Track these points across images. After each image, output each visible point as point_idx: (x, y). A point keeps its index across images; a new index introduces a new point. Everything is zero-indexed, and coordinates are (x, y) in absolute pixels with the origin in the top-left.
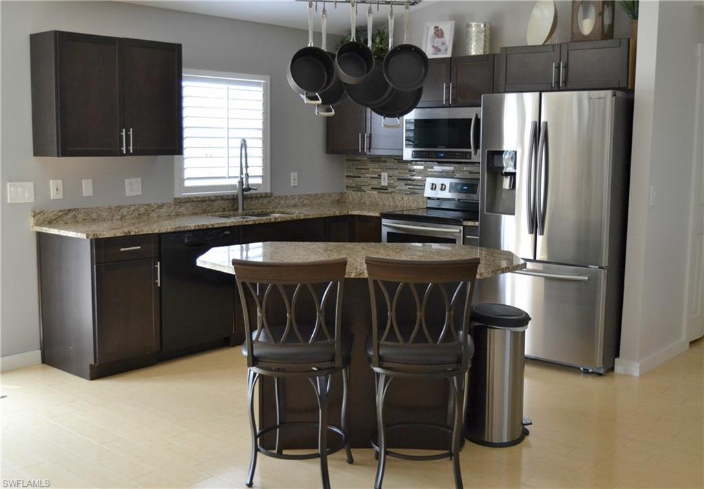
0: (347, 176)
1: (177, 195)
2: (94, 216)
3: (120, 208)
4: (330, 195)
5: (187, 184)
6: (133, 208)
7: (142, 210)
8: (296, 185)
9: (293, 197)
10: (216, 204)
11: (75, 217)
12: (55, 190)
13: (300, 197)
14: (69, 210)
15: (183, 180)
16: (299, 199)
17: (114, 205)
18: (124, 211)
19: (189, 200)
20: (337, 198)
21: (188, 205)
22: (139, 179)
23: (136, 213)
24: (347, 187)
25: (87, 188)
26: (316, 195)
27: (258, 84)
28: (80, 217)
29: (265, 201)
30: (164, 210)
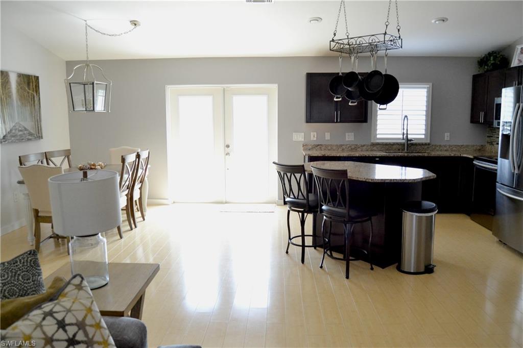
0: (488, 136)
1: (373, 141)
2: (329, 148)
3: (341, 146)
4: (473, 146)
5: (378, 136)
6: (348, 146)
7: (353, 147)
8: (449, 139)
9: (445, 146)
10: (394, 147)
11: (321, 148)
12: (313, 137)
13: (450, 146)
14: (318, 145)
15: (376, 135)
16: (449, 147)
17: (339, 144)
18: (344, 147)
19: (378, 144)
20: (478, 148)
21: (378, 146)
22: (353, 134)
23: (350, 148)
24: (488, 142)
25: (328, 136)
26: (462, 146)
27: (425, 88)
28: (323, 148)
29: (426, 147)
30: (364, 148)
